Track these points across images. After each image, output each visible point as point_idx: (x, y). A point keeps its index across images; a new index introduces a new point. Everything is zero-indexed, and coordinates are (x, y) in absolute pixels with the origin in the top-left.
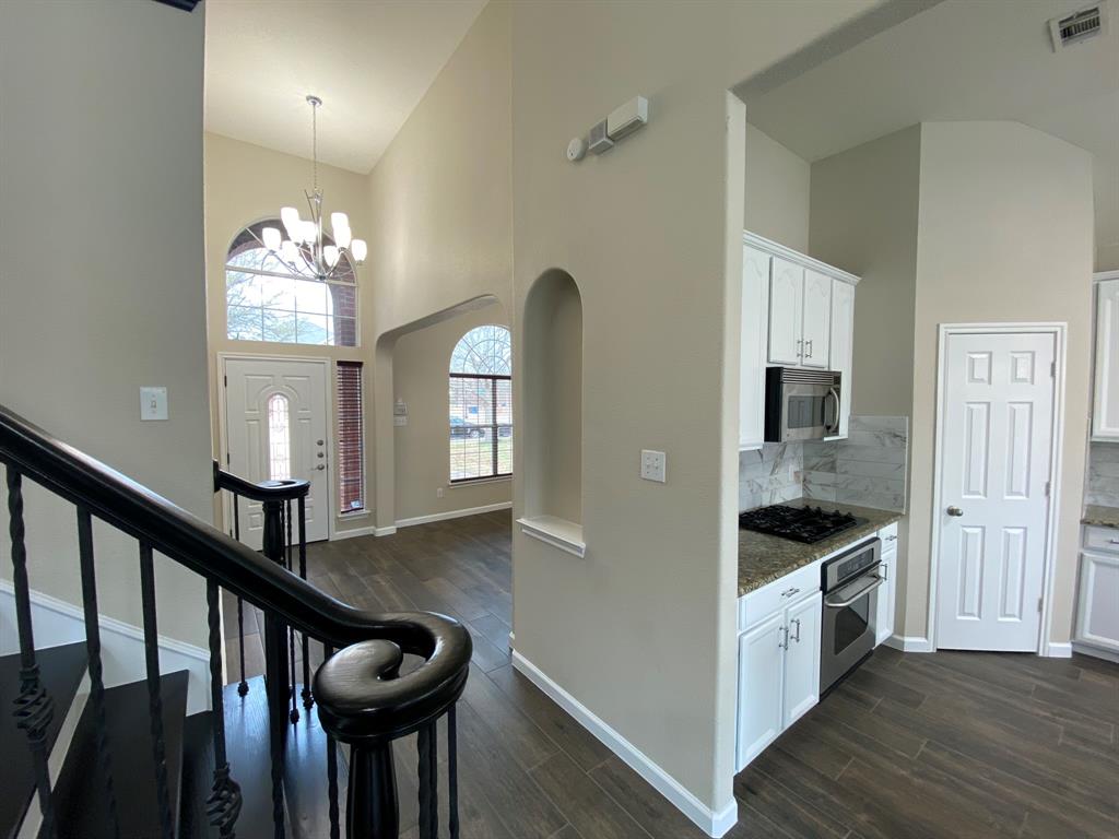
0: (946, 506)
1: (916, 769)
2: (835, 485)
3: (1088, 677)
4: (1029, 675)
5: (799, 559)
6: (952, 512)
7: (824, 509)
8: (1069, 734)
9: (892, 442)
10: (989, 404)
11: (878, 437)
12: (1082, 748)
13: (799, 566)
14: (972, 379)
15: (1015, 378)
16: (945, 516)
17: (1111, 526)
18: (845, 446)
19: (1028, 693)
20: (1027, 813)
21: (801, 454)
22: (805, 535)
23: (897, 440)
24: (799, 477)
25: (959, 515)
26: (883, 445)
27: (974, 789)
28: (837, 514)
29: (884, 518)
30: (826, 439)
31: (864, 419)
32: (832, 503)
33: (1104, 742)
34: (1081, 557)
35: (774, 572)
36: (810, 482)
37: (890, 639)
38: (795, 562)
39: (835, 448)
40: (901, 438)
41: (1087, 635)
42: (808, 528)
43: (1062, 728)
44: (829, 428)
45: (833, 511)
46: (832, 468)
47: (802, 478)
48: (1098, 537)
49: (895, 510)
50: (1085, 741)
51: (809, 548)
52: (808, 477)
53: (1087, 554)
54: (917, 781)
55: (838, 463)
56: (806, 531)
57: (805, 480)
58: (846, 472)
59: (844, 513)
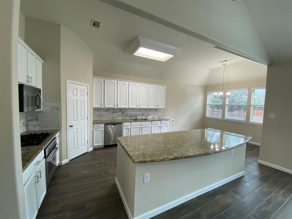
0: (69, 125)
1: (75, 191)
2: (38, 125)
3: (97, 152)
4: (88, 157)
5: (38, 151)
6: (71, 126)
7: (37, 133)
8: (97, 164)
9: (56, 110)
10: (77, 100)
11: (52, 109)
12: (100, 165)
13: (39, 153)
14: (73, 94)
15: (81, 95)
16: (70, 127)
17: (97, 123)
18: (41, 112)
19: (89, 160)
20: (97, 184)
21: (25, 116)
22: (35, 143)
23: (57, 110)
24: (24, 124)
25: (72, 127)
26: (54, 111)
27: (88, 186)
28: (42, 134)
29: (56, 131)
30: (36, 110)
31: (47, 104)
32: (38, 131)
33: (103, 162)
34: (93, 130)
35: (31, 158)
36: (29, 125)
37: (59, 163)
38: (37, 152)
39: (38, 113)
40: (58, 109)
41: (95, 145)
42: (36, 140)
43: (96, 164)
44: (38, 107)
45: (41, 133)
46: (37, 119)
47: (25, 125)
48: (95, 126)
49: (59, 129)
50: (100, 164)
51: (39, 146)
52: (28, 124)
53: (94, 129)
54: (77, 193)
55: (39, 118)
56: (35, 142)
57: (26, 125)
58: (42, 120)
59: (44, 133)
